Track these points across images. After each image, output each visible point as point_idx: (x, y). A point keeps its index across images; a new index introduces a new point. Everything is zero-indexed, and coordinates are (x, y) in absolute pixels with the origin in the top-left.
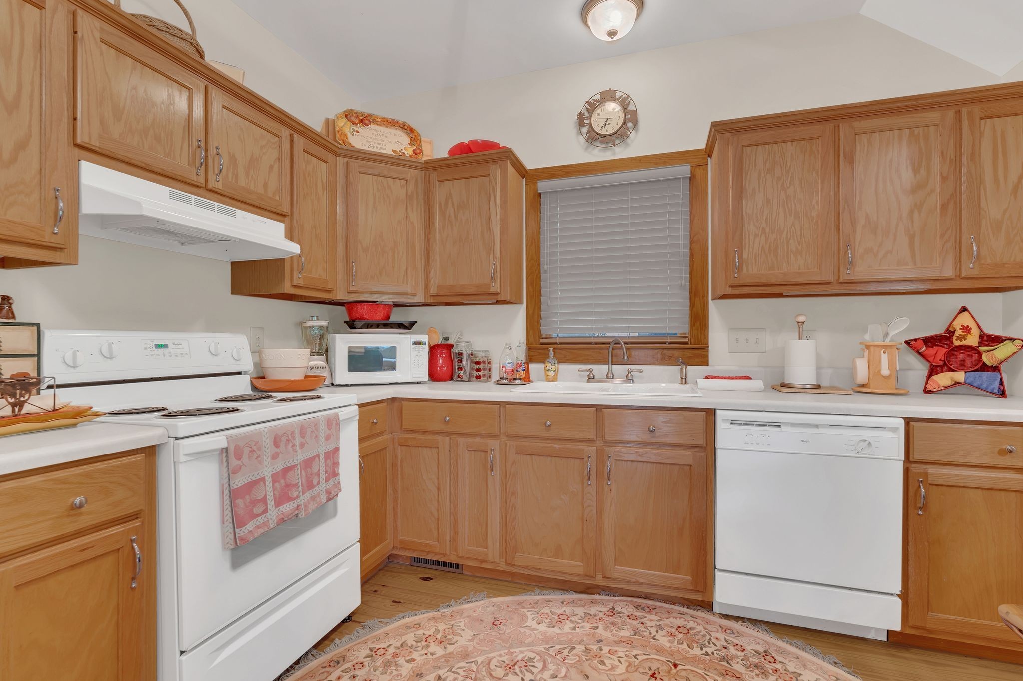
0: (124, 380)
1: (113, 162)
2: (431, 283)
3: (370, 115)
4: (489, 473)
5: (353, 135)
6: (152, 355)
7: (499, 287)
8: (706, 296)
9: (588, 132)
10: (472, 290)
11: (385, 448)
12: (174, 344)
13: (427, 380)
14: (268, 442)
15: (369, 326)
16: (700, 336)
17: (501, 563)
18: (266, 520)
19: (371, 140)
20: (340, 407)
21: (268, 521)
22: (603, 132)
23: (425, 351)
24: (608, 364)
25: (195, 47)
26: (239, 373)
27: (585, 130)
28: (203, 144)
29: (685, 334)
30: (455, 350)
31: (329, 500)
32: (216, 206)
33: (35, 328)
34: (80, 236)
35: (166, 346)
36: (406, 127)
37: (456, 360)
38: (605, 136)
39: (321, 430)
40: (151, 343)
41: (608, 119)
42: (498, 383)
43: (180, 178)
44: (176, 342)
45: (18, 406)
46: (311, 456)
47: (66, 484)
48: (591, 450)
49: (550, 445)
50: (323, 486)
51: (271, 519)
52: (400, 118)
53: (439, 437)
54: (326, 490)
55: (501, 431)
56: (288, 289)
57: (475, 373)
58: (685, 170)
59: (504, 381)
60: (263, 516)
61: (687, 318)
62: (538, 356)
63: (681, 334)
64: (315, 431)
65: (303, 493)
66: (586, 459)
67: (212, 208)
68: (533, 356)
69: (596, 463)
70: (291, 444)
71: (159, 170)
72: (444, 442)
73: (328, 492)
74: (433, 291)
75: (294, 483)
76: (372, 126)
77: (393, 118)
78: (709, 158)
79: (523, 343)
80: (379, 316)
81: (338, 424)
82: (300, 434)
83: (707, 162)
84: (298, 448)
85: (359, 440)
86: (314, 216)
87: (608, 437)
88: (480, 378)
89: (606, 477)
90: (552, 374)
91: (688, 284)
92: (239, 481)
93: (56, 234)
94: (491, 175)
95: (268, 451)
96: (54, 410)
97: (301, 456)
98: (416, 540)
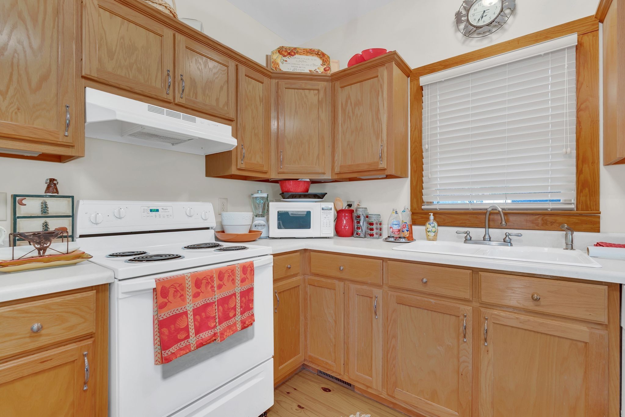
0: (132, 232)
1: (109, 88)
2: (336, 164)
3: (295, 49)
4: (374, 315)
5: (283, 63)
6: (148, 216)
7: (386, 164)
8: (596, 161)
9: (466, 27)
10: (365, 168)
11: (299, 286)
12: (163, 209)
13: (333, 236)
14: (189, 285)
15: (294, 196)
16: (589, 202)
17: (383, 392)
18: (188, 344)
19: (295, 65)
20: (259, 256)
21: (190, 344)
22: (481, 24)
23: (332, 215)
24: (485, 228)
25: (169, 9)
26: (208, 228)
27: (462, 26)
28: (171, 74)
29: (571, 200)
30: (355, 214)
31: (244, 328)
32: (182, 115)
33: (70, 199)
34: (85, 138)
35: (157, 210)
36: (319, 53)
37: (356, 221)
38: (481, 27)
39: (237, 275)
40: (147, 208)
41: (484, 11)
42: (386, 240)
43: (155, 97)
44: (164, 208)
45: (43, 250)
46: (228, 295)
47: (28, 313)
48: (467, 309)
49: (426, 299)
50: (238, 318)
51: (192, 343)
52: (316, 47)
53: (336, 282)
54: (241, 320)
55: (384, 282)
56: (234, 171)
57: (370, 232)
58: (572, 39)
59: (391, 239)
60: (186, 341)
61: (574, 185)
62: (420, 220)
63: (565, 200)
64: (232, 276)
65: (220, 323)
66: (462, 317)
67: (179, 117)
68: (416, 219)
69: (472, 322)
70: (210, 286)
71: (140, 92)
72: (340, 285)
73: (243, 322)
74: (337, 170)
75: (212, 316)
76: (297, 56)
77: (310, 48)
78: (600, 24)
79: (408, 209)
80: (300, 189)
81: (252, 270)
82: (219, 278)
83: (598, 27)
84: (216, 289)
85: (273, 281)
86: (254, 120)
87: (484, 299)
88: (373, 236)
89: (483, 337)
90: (432, 235)
91: (574, 152)
92: (166, 314)
93: (66, 136)
94: (379, 76)
95: (190, 291)
96: (67, 253)
97: (218, 295)
98: (320, 358)
